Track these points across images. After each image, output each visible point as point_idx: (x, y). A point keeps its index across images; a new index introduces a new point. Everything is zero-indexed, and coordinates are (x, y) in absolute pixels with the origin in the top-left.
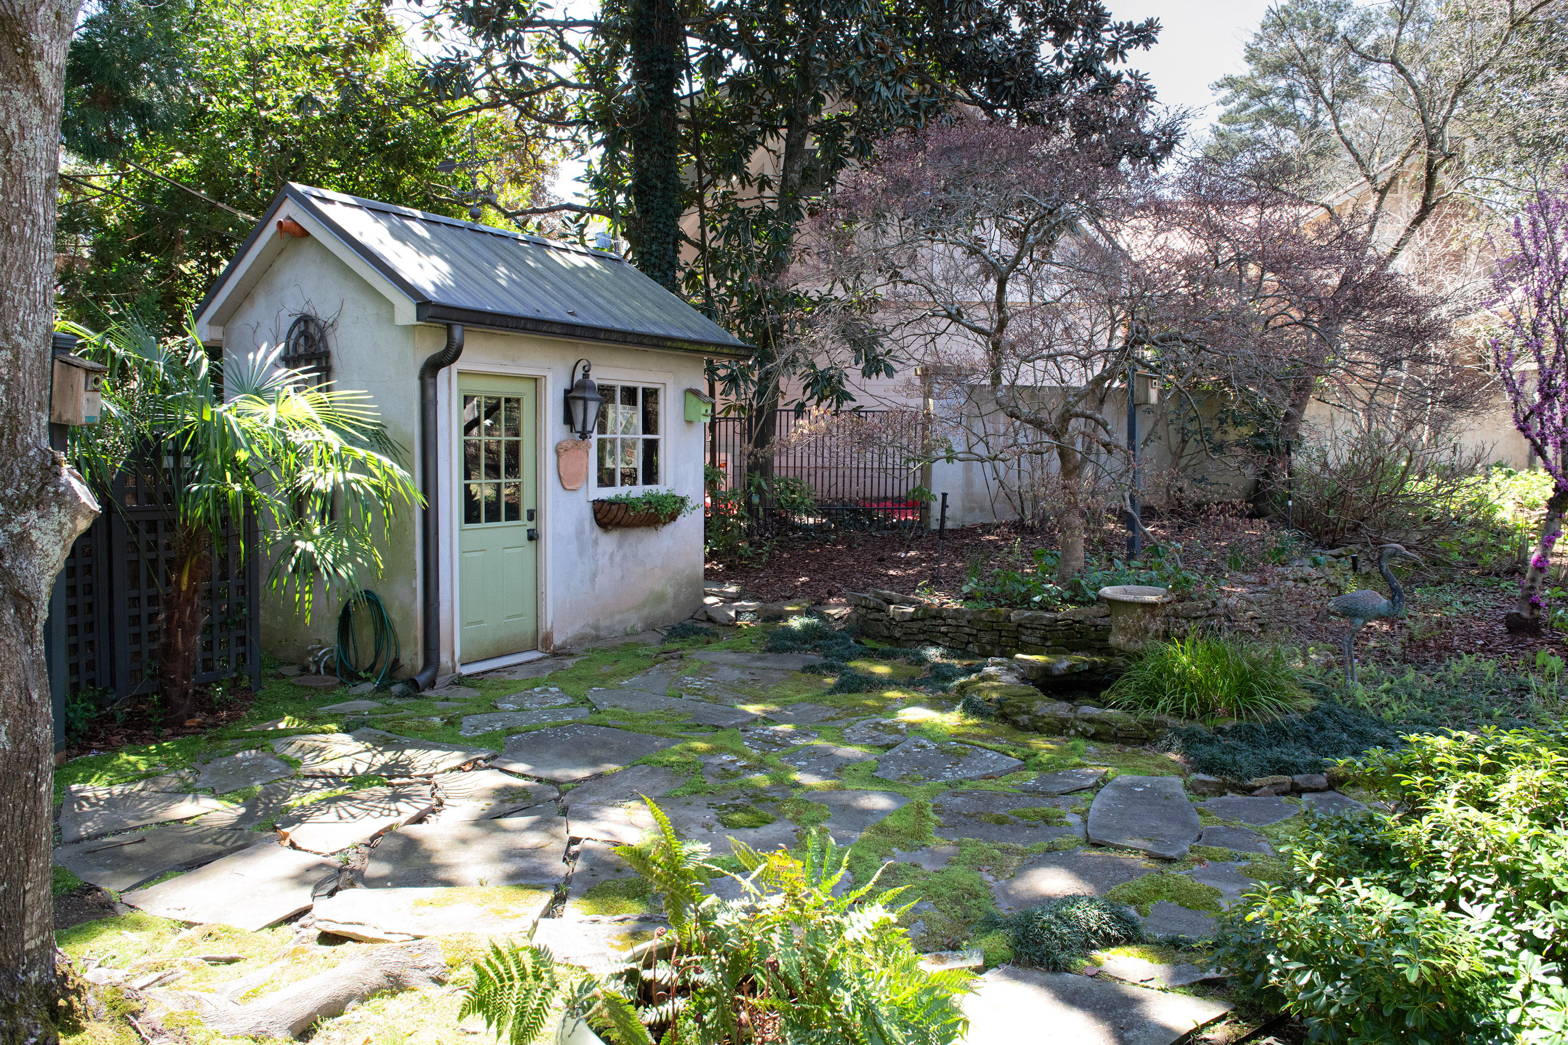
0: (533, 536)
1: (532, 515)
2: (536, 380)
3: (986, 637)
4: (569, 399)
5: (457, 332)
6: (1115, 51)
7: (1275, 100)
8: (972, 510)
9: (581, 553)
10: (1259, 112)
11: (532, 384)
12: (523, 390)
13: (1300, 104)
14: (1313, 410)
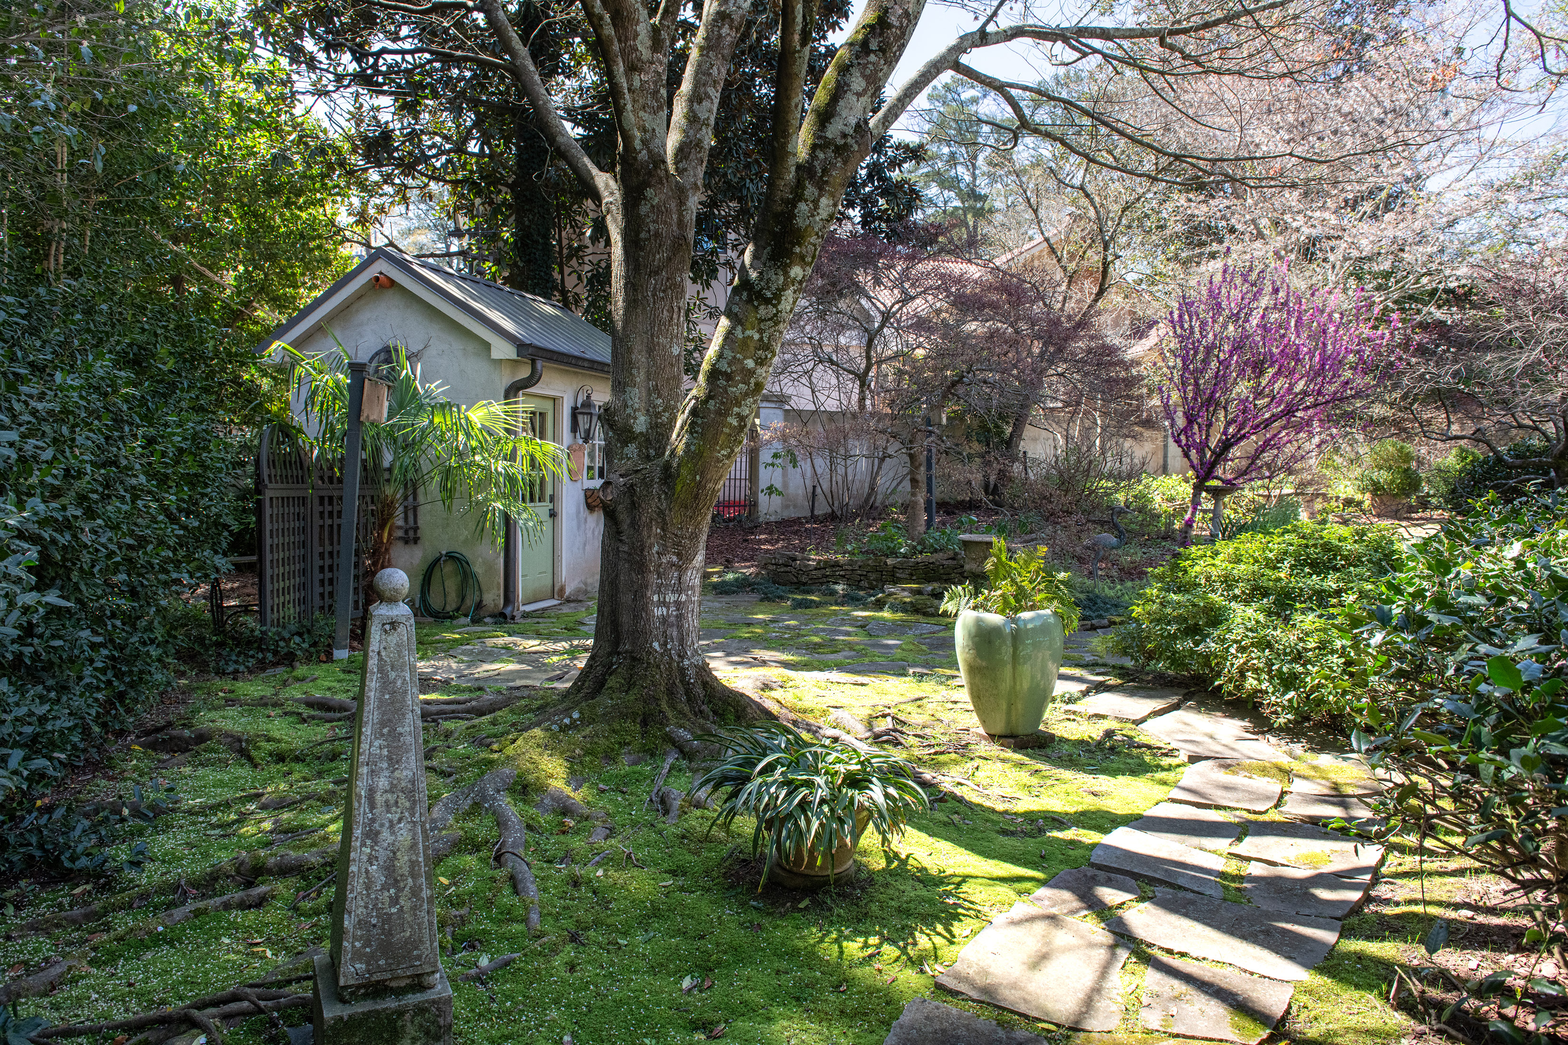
0: (553, 514)
1: (552, 499)
2: (554, 399)
3: (873, 576)
4: (575, 413)
5: (539, 364)
6: (895, 163)
7: (940, 165)
8: (787, 507)
9: (579, 528)
10: (927, 175)
11: (551, 403)
12: (548, 406)
13: (961, 170)
14: (1029, 432)
